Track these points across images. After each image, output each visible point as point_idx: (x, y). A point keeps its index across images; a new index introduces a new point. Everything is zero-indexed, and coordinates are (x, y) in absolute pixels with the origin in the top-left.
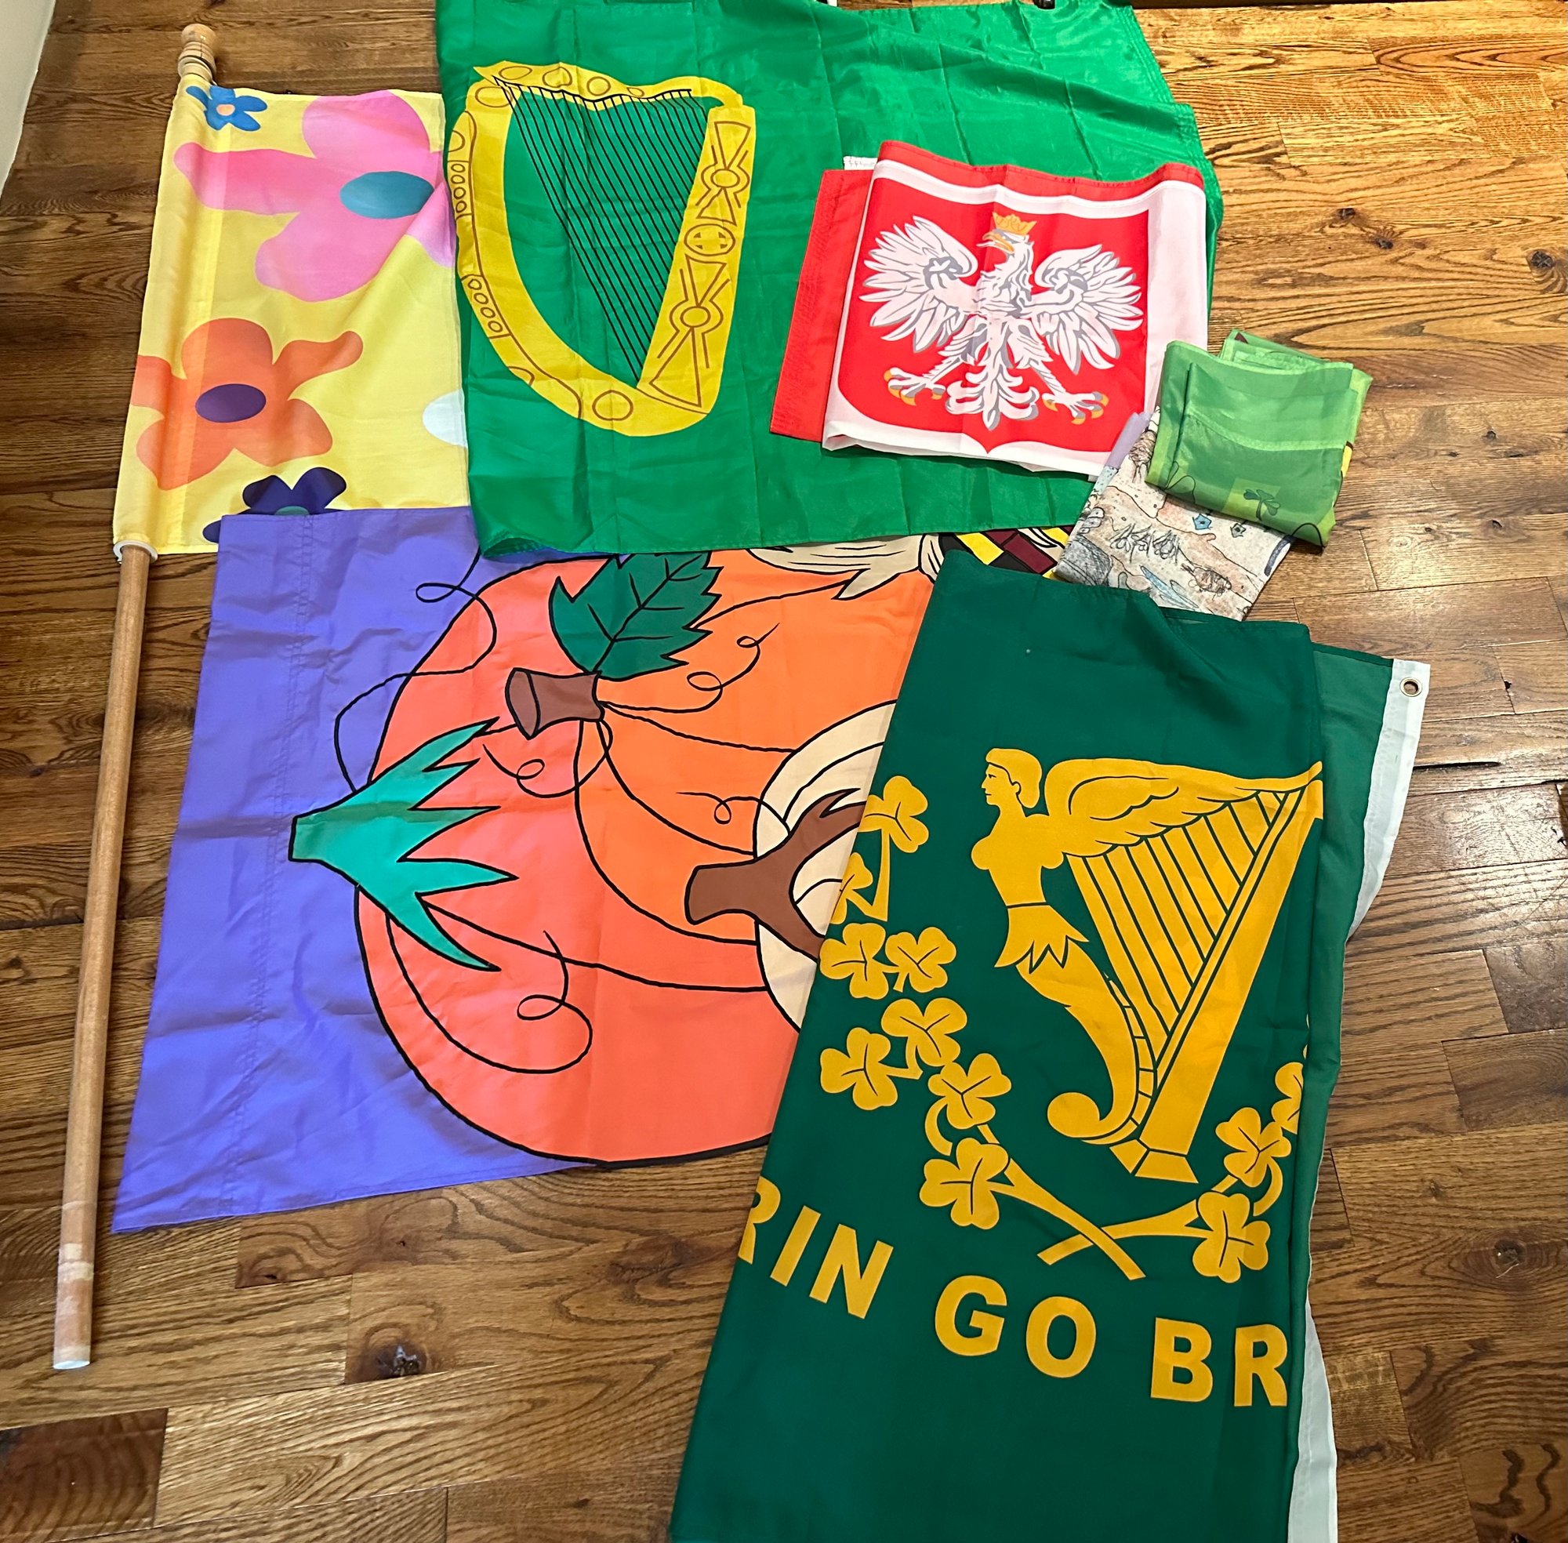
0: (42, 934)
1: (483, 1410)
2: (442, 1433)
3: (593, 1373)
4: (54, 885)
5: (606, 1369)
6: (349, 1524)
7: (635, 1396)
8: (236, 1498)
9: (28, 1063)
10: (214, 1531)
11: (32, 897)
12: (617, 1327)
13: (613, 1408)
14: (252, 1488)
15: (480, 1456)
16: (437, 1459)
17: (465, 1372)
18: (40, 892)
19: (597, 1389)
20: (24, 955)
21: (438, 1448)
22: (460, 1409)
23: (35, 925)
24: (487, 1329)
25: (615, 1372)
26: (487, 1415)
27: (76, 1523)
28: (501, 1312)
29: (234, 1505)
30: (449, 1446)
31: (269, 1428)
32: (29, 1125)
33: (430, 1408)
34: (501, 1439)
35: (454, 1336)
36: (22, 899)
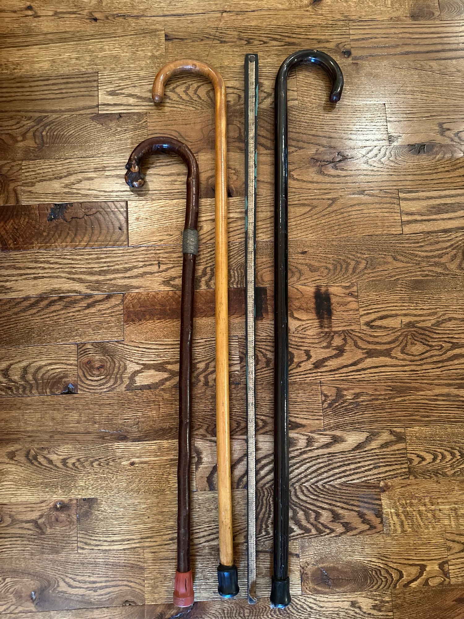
1: (260, 213)
3: (306, 202)
5: (311, 201)
6: (209, 252)
7: (324, 213)
8: (161, 238)
9: (42, 52)
10: (154, 250)
12: (315, 184)
13: (315, 217)
14: (167, 235)
15: (260, 231)
19: (308, 209)
20: (32, 4)
25: (315, 202)
26: (261, 215)
27: (96, 241)
28: (264, 174)
29: (161, 240)
31: (171, 212)
32: (48, 80)
33: (238, 210)
34: (268, 225)
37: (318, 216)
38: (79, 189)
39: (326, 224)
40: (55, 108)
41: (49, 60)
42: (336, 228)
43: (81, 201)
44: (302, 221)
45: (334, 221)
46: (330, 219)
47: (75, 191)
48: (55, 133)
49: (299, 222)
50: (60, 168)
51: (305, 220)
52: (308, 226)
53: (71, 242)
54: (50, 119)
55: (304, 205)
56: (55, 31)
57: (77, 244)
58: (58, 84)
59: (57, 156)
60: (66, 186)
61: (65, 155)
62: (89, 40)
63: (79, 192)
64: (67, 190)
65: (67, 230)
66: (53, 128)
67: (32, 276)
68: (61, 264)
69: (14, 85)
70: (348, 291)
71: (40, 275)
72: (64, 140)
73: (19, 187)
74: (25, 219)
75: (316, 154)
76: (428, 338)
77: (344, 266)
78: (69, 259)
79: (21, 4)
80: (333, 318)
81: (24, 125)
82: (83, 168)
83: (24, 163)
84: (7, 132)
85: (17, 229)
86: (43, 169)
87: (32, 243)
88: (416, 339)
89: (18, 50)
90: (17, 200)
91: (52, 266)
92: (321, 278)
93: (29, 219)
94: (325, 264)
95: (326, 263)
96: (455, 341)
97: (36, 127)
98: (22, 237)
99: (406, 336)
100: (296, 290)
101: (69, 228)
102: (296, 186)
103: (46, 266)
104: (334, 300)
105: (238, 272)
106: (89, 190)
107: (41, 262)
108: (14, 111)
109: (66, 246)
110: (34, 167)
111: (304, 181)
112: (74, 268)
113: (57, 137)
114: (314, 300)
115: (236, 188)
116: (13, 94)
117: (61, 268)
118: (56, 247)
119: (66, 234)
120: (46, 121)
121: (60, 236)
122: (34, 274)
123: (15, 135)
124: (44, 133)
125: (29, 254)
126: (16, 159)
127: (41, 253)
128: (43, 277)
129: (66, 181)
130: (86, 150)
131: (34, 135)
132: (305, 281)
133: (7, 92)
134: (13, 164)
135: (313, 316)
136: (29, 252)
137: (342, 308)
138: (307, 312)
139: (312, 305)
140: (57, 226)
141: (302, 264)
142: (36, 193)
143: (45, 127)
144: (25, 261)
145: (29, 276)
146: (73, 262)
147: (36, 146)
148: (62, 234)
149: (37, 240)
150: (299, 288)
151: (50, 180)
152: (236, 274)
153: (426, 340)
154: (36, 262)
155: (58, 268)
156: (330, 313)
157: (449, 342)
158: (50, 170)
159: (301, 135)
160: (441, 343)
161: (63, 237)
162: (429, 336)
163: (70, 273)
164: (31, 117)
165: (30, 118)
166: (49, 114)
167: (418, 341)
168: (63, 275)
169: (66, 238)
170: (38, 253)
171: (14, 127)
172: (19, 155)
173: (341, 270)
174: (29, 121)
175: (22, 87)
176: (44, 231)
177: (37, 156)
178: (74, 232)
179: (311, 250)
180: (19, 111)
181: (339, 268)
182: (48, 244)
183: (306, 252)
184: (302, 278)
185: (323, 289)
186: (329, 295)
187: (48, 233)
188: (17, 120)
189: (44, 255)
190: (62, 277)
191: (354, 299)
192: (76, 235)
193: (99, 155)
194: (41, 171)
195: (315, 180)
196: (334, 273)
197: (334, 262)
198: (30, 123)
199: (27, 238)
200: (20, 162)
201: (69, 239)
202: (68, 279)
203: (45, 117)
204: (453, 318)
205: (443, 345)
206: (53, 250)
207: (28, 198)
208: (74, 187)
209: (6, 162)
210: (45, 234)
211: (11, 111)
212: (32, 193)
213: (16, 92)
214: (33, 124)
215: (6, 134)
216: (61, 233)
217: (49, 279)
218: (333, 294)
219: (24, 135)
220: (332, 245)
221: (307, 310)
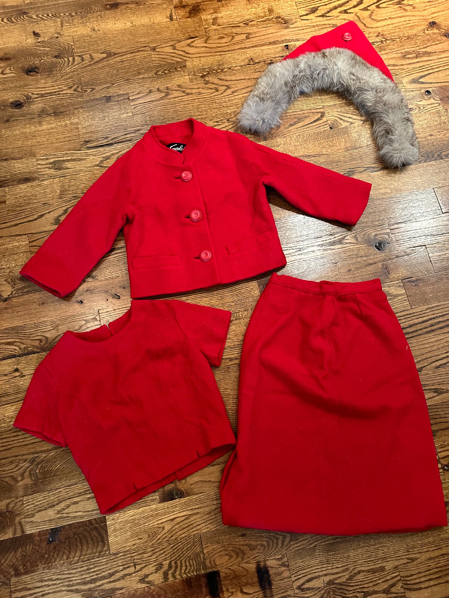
0: (23, 359)
1: (206, 508)
2: (194, 516)
4: (22, 341)
6: (171, 548)
8: (134, 543)
10: (130, 554)
11: (16, 346)
14: (138, 539)
15: (208, 522)
16: (194, 525)
17: (197, 496)
18: (18, 344)
20: (18, 367)
21: (194, 521)
22: (198, 508)
23: (20, 356)
24: (202, 481)
26: (207, 509)
27: (86, 555)
28: (205, 475)
29: (134, 545)
30: (197, 520)
31: (139, 520)
33: (189, 508)
34: (214, 517)
35: (192, 485)
36: (13, 347)
38: (68, 513)
40: (44, 449)
43: (71, 522)
47: (65, 515)
48: (46, 470)
50: (52, 498)
53: (67, 559)
54: (41, 459)
57: (72, 560)
59: (49, 488)
60: (59, 512)
61: (55, 487)
63: (68, 515)
64: (59, 516)
65: (63, 549)
66: (43, 465)
67: (41, 594)
68: (61, 579)
69: (11, 435)
70: (280, 563)
71: (46, 592)
72: (53, 474)
73: (23, 520)
74: (30, 546)
76: (345, 592)
77: (275, 541)
78: (67, 574)
79: (10, 368)
80: (273, 587)
81: (22, 467)
82: (70, 495)
83: (25, 498)
84: (9, 475)
85: (25, 556)
86: (40, 501)
87: (38, 566)
88: (336, 593)
89: (12, 406)
90: (23, 531)
91: (54, 582)
92: (259, 554)
93: (33, 545)
94: (261, 542)
95: (261, 541)
96: (365, 590)
97: (31, 467)
98: (29, 562)
99: (329, 592)
100: (242, 569)
101: (64, 547)
103: (50, 583)
104: (271, 572)
105: (196, 561)
106: (76, 512)
107: (46, 581)
108: (13, 457)
109: (64, 563)
110: (33, 501)
112: (71, 581)
113: (48, 472)
114: (256, 575)
115: (185, 490)
116: (11, 443)
117: (62, 583)
118: (56, 565)
119: (62, 553)
120: (38, 460)
121: (58, 556)
122: (41, 592)
123: (15, 476)
124: (37, 471)
125: (36, 576)
126: (18, 496)
127: (45, 572)
128: (49, 593)
129: (58, 508)
130: (70, 480)
131: (30, 474)
132: (248, 560)
133: (6, 442)
134: (16, 501)
135: (257, 588)
136: (35, 573)
137: (279, 578)
138: (253, 586)
139: (256, 579)
140: (55, 547)
141: (243, 545)
142: (37, 522)
143: (38, 466)
144: (34, 582)
145: (38, 594)
146: (70, 576)
147: (32, 483)
148: (60, 554)
149: (41, 562)
150: (243, 566)
151: (46, 509)
152: (195, 563)
153: (344, 593)
154: (42, 581)
155: (59, 584)
156: (270, 584)
157: (361, 592)
158: (45, 501)
160: (355, 594)
161: (60, 556)
162: (345, 589)
163: (69, 586)
164: (27, 459)
165: (25, 461)
166: (40, 454)
167: (338, 595)
168: (64, 588)
169: (63, 556)
170: (42, 573)
171: (14, 470)
172: (21, 493)
173: (273, 546)
174: (25, 463)
175: (17, 436)
176: (46, 554)
177: (34, 491)
178: (68, 550)
179: (248, 532)
180: (17, 456)
181: (271, 543)
182: (50, 564)
183: (245, 534)
184: (245, 557)
185: (262, 564)
186: (267, 568)
187: (49, 555)
188: (16, 464)
189: (47, 574)
190: (63, 591)
191: (286, 568)
192: (70, 552)
193: (81, 482)
194: (38, 503)
196: (269, 549)
197: (267, 539)
198: (26, 464)
199: (33, 562)
200: (21, 498)
201: (65, 557)
202: (68, 591)
203: (37, 457)
204: (361, 570)
205: (358, 595)
206: (54, 568)
207: (30, 528)
208: (64, 512)
209: (11, 500)
210: (46, 556)
211: (11, 457)
212: (33, 522)
213: (13, 441)
214: (28, 465)
215: (9, 476)
216: (58, 553)
217: (53, 594)
218: (271, 567)
219: (22, 475)
221: (252, 585)
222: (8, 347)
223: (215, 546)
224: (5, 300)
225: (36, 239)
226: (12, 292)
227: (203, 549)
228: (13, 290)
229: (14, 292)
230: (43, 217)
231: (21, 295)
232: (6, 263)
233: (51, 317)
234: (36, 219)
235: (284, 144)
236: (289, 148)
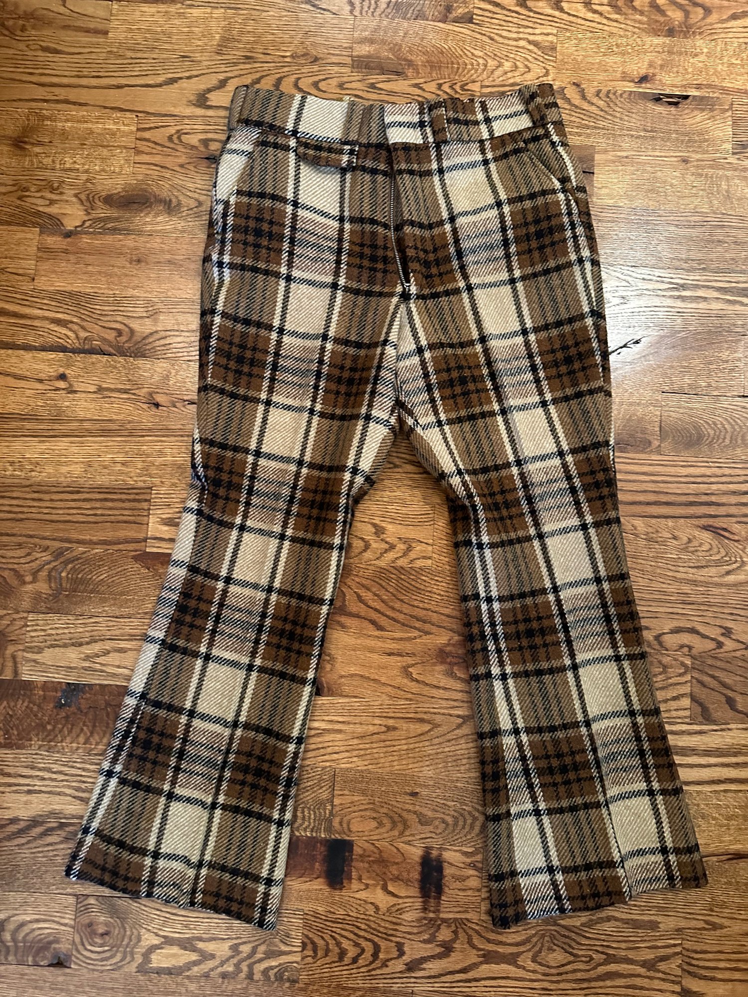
37: (441, 740)
39: (451, 754)
41: (82, 462)
42: (464, 761)
43: (105, 682)
44: (417, 745)
45: (462, 752)
46: (457, 748)
47: (98, 667)
48: (80, 576)
49: (412, 746)
50: (81, 630)
51: (421, 745)
52: (425, 753)
54: (74, 554)
55: (422, 720)
56: (95, 418)
57: (93, 746)
58: (92, 500)
59: (79, 611)
60: (87, 658)
61: (90, 611)
62: (143, 436)
63: (104, 668)
64: (87, 664)
66: (77, 567)
67: (26, 788)
68: (66, 775)
69: (28, 496)
70: (469, 860)
71: (36, 788)
72: (91, 587)
73: (20, 653)
74: (23, 702)
75: (448, 645)
76: (573, 944)
77: (469, 822)
78: (79, 768)
79: (51, 370)
80: (443, 898)
81: (36, 559)
82: (114, 633)
83: (31, 616)
84: (10, 566)
85: (11, 716)
86: (57, 628)
87: (31, 740)
88: (556, 942)
89: (40, 442)
90: (16, 672)
91: (54, 776)
92: (433, 835)
93: (29, 702)
94: (442, 816)
95: (444, 813)
96: (611, 952)
97: (54, 564)
98: (17, 729)
99: (543, 936)
100: (395, 850)
102: (413, 691)
103: (47, 775)
104: (448, 871)
105: (315, 813)
106: (119, 667)
107: (40, 770)
108: (24, 536)
109: (78, 748)
110: (44, 625)
111: (427, 684)
112: (84, 782)
113: (82, 581)
114: (419, 868)
115: (327, 683)
116: (25, 510)
117: (67, 781)
118: (63, 749)
119: (78, 731)
120: (68, 555)
121: (70, 732)
122: (28, 785)
123: (22, 573)
124: (64, 574)
125: (24, 755)
126: (20, 609)
127: (41, 755)
128: (40, 792)
129: (88, 650)
130: (121, 606)
131: (49, 576)
132: (410, 838)
133: (18, 506)
134: (16, 616)
135: (414, 891)
136: (24, 751)
137: (458, 885)
138: (407, 885)
139: (415, 875)
140: (67, 717)
141: (409, 811)
142: (44, 664)
143: (66, 565)
144: (17, 764)
145: (21, 788)
146: (83, 773)
147: (50, 592)
148: (74, 731)
149: (37, 735)
150: (399, 847)
151: (65, 646)
152: (312, 816)
153: (570, 946)
154: (33, 768)
155: (62, 781)
156: (439, 891)
157: (602, 953)
158: (66, 631)
159: (430, 613)
160: (590, 953)
161: (74, 734)
162: (574, 940)
163: (78, 789)
164: (48, 547)
165: (46, 549)
166: (74, 545)
167: (558, 946)
168: (68, 791)
169: (78, 736)
170: (36, 754)
171: (22, 560)
172: (26, 604)
173: (464, 828)
174: (44, 554)
175: (40, 500)
176: (49, 723)
177: (50, 609)
178: (91, 728)
179: (424, 792)
180: (31, 536)
181: (461, 823)
182: (53, 744)
183: (417, 793)
184: (407, 833)
185: (435, 853)
186: (441, 862)
187: (54, 727)
188: (27, 551)
189: (45, 758)
190: (66, 795)
191: (475, 873)
193: (139, 616)
194: (53, 632)
195: (441, 685)
196: (454, 830)
197: (456, 814)
198: (46, 557)
199: (23, 730)
200: (25, 615)
201: (82, 739)
202: (74, 797)
203: (68, 549)
204: (613, 917)
205: (594, 956)
206: (58, 752)
207: (31, 670)
208: (98, 660)
209: (5, 612)
210: (49, 727)
211: (21, 536)
212: (38, 663)
213: (30, 507)
214: (49, 558)
215: (10, 569)
216: (72, 729)
217: (47, 795)
218: (449, 863)
219: (35, 574)
220: (456, 787)
221: (407, 882)
222: (55, 329)
223: (356, 798)
224: (68, 235)
225: (152, 125)
226: (84, 222)
227: (333, 796)
228: (86, 218)
229: (87, 224)
230: (176, 85)
231: (100, 233)
232: (83, 161)
233: (150, 292)
234: (160, 85)
235: (709, 55)
236: (717, 65)
